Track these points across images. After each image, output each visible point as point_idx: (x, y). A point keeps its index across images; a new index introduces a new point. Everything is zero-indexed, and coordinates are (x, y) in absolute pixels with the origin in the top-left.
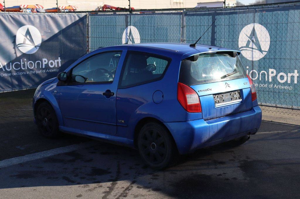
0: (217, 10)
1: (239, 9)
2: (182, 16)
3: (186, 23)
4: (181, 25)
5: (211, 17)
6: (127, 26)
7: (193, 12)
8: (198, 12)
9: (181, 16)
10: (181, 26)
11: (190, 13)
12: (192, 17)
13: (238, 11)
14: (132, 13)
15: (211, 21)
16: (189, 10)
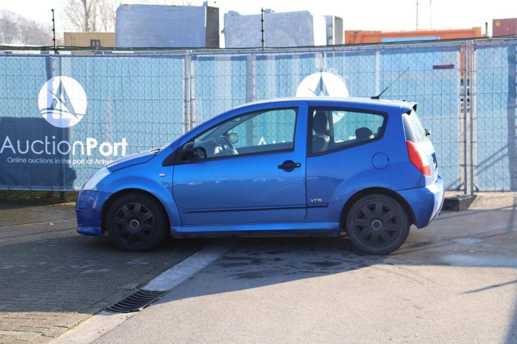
0: (255, 52)
1: (296, 52)
2: (185, 61)
3: (196, 72)
4: (183, 74)
5: (244, 62)
6: (50, 77)
7: (210, 54)
8: (217, 54)
9: (183, 60)
10: (184, 77)
11: (203, 56)
12: (208, 62)
13: (295, 54)
14: (58, 53)
15: (244, 68)
16: (201, 51)
